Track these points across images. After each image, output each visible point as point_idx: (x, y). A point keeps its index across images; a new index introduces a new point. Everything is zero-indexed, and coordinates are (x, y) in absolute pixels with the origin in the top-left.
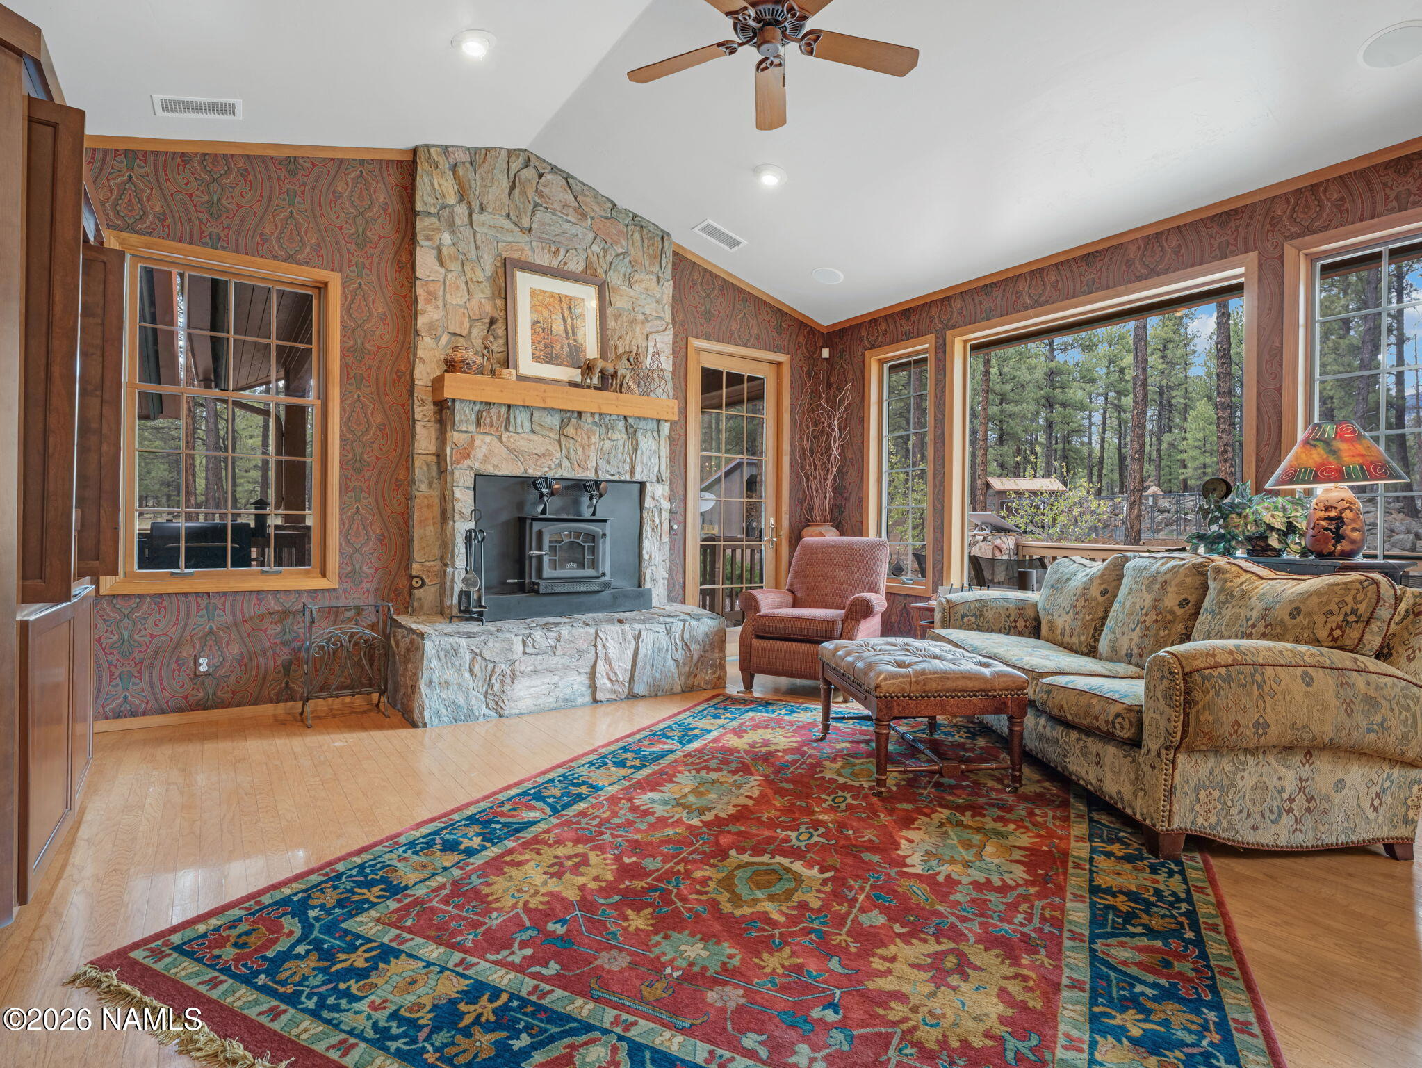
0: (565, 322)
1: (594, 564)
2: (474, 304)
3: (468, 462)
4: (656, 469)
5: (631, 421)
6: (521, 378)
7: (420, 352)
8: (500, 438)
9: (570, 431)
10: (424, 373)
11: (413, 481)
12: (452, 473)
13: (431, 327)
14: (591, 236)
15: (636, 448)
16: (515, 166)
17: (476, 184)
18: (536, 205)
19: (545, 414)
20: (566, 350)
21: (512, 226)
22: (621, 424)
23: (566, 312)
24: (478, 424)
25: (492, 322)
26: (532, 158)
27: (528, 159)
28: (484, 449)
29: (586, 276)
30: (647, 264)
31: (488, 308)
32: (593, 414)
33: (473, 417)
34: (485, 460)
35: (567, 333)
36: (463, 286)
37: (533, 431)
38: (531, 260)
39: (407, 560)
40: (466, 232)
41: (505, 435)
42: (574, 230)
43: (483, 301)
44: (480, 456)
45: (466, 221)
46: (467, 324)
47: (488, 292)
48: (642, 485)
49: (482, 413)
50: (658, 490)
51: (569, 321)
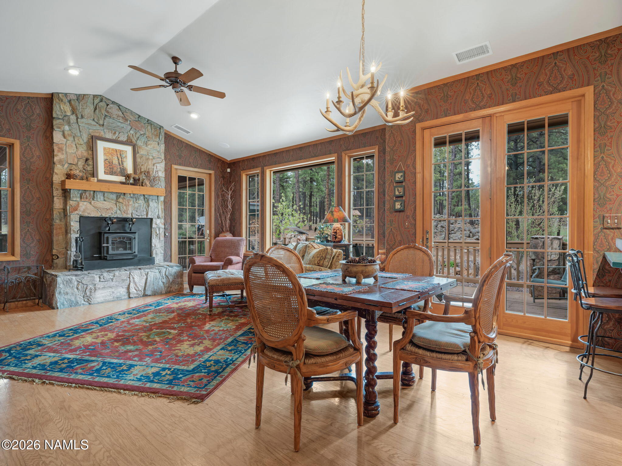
0: (118, 159)
1: (131, 249)
2: (79, 153)
3: (77, 212)
4: (157, 214)
5: (146, 196)
6: (99, 181)
7: (55, 171)
8: (91, 203)
9: (120, 200)
10: (57, 178)
11: (52, 219)
12: (70, 216)
13: (60, 161)
14: (130, 127)
15: (148, 206)
16: (96, 101)
17: (80, 108)
18: (106, 116)
19: (109, 194)
20: (119, 170)
21: (95, 124)
22: (142, 197)
23: (119, 156)
24: (81, 198)
25: (87, 160)
26: (104, 98)
27: (102, 99)
28: (84, 207)
29: (128, 142)
30: (154, 138)
31: (85, 154)
32: (130, 194)
33: (79, 195)
34: (84, 211)
35: (119, 164)
36: (74, 146)
37: (105, 200)
38: (104, 136)
39: (51, 249)
40: (75, 126)
41: (93, 202)
42: (122, 125)
43: (83, 151)
44: (82, 209)
45: (75, 121)
46: (76, 160)
47: (85, 148)
48: (152, 219)
49: (82, 194)
50: (158, 221)
51: (120, 159)
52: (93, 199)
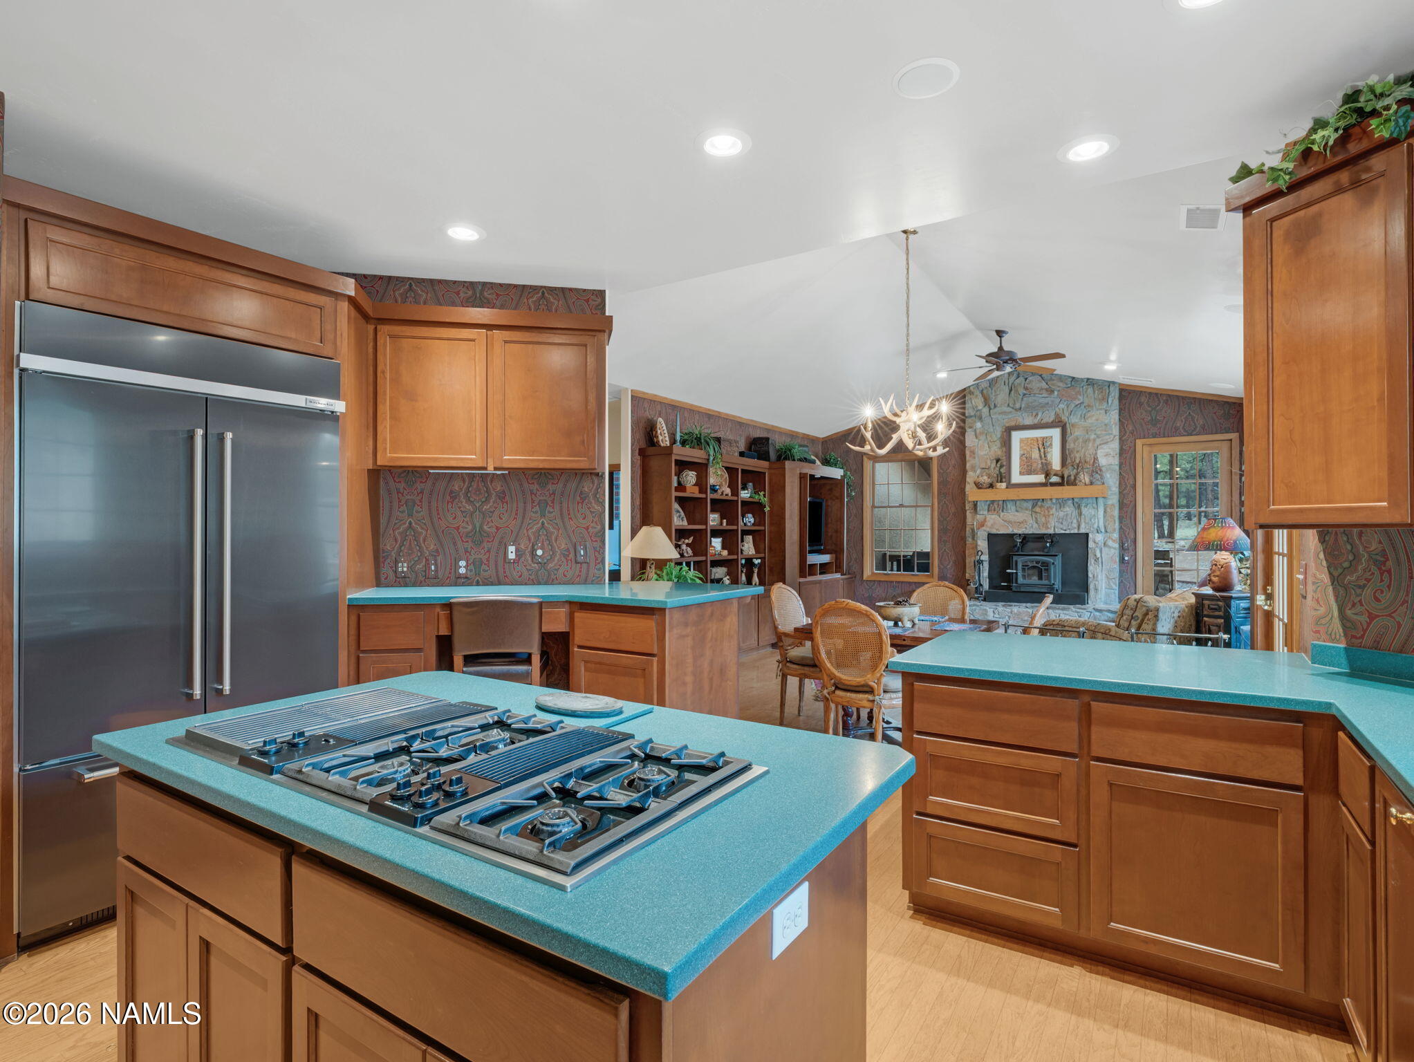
0: (1040, 451)
1: (1048, 578)
2: (992, 452)
3: (984, 528)
4: (1096, 526)
5: (1077, 500)
6: (1012, 486)
7: (968, 480)
8: (1000, 516)
9: (1037, 509)
10: (968, 489)
11: (965, 537)
12: (977, 534)
13: (973, 468)
14: (1058, 400)
15: (1080, 514)
16: (1012, 379)
17: (993, 397)
18: (1024, 395)
19: (1023, 502)
20: (1040, 466)
21: (1011, 409)
22: (1070, 502)
23: (1041, 446)
24: (989, 511)
25: (998, 461)
27: (1018, 373)
28: (992, 522)
29: (1055, 423)
30: (1097, 404)
31: (999, 453)
32: (1051, 499)
33: (986, 507)
34: (992, 526)
35: (1041, 457)
36: (986, 446)
37: (1017, 511)
38: (1021, 423)
39: (963, 572)
40: (988, 420)
41: (1002, 514)
42: (1047, 400)
43: (996, 450)
44: (990, 525)
45: (988, 414)
46: (989, 462)
47: (998, 444)
48: (1087, 534)
49: (992, 506)
50: (1100, 538)
51: (1042, 450)
52: (1003, 511)
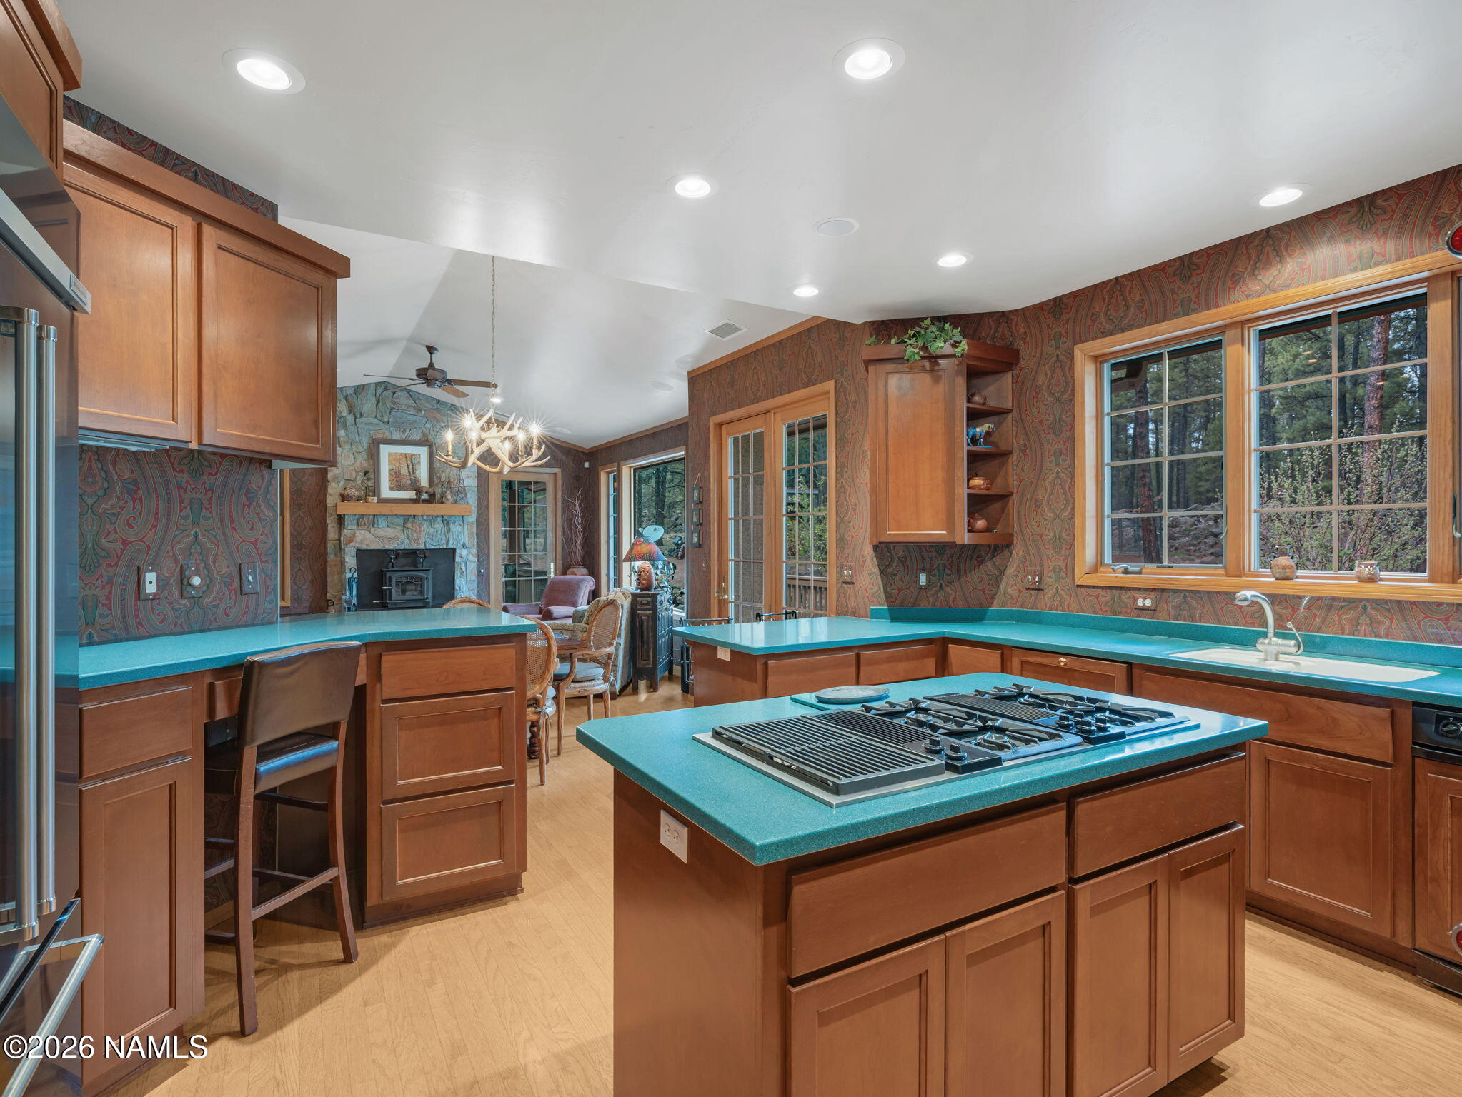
0: (408, 467)
1: (421, 593)
2: (358, 464)
3: (353, 544)
4: (462, 542)
5: (445, 517)
6: (381, 501)
7: (329, 490)
8: (370, 531)
9: (409, 525)
10: (331, 501)
11: (326, 554)
12: (345, 549)
13: (336, 479)
14: (425, 420)
15: (449, 531)
16: (380, 390)
17: (358, 404)
18: (392, 409)
19: (395, 518)
20: (409, 482)
21: (378, 422)
22: (439, 519)
24: (358, 525)
25: (366, 473)
26: (389, 387)
27: (386, 386)
28: (361, 537)
29: (424, 442)
31: (365, 465)
32: (422, 516)
33: (355, 521)
34: (362, 542)
35: (409, 473)
36: (352, 455)
37: (388, 526)
38: (389, 438)
39: (325, 592)
40: (353, 429)
41: (372, 529)
42: (415, 418)
43: (362, 461)
44: (359, 540)
45: (353, 422)
46: (354, 473)
47: (365, 456)
48: (454, 550)
49: (360, 520)
50: (464, 552)
51: (411, 467)
52: (373, 526)
